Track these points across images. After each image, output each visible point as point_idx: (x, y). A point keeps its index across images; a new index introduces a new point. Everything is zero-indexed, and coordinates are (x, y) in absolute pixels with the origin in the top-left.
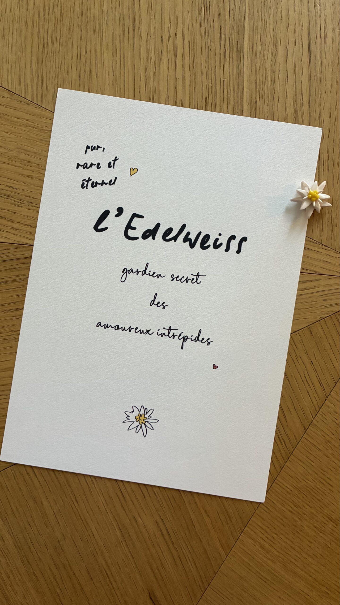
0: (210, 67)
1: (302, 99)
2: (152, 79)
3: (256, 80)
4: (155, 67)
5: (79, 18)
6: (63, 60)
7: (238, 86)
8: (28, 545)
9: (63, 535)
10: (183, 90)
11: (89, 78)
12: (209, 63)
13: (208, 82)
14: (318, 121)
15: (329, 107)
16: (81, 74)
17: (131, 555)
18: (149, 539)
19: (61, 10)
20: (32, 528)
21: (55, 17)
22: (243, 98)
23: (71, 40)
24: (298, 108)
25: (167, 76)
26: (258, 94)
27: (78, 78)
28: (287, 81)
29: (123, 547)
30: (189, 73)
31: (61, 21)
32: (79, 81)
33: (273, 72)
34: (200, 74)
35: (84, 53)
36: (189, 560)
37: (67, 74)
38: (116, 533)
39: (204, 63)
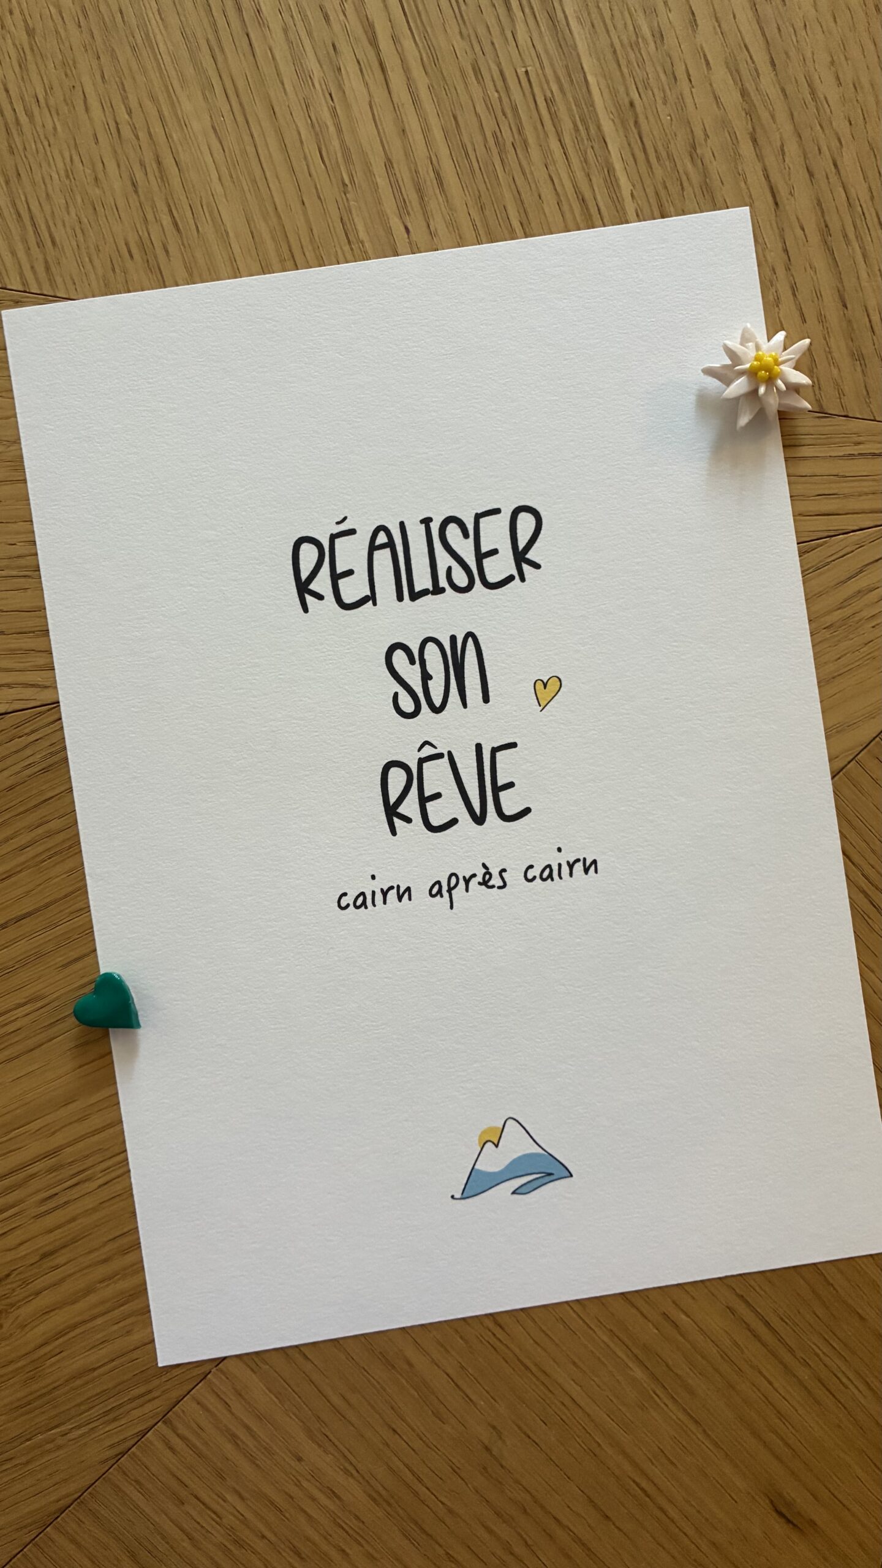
0: (477, 48)
1: (751, 58)
2: (332, 129)
3: (612, 45)
4: (330, 95)
5: (80, 27)
6: (74, 152)
7: (570, 77)
8: (407, 1485)
9: (494, 1428)
10: (426, 131)
11: (159, 180)
12: (473, 38)
13: (484, 89)
14: (813, 104)
15: (829, 59)
16: (137, 176)
17: (691, 1417)
18: (724, 1360)
19: (25, 21)
20: (405, 1438)
21: (14, 44)
22: (593, 105)
23: (79, 88)
24: (750, 87)
25: (371, 107)
26: (630, 81)
27: (130, 188)
28: (697, 25)
29: (663, 1405)
30: (427, 81)
31: (35, 48)
32: (135, 197)
33: (651, 12)
34: (458, 74)
35: (123, 116)
36: (848, 1378)
37: (98, 187)
38: (632, 1373)
39: (460, 45)
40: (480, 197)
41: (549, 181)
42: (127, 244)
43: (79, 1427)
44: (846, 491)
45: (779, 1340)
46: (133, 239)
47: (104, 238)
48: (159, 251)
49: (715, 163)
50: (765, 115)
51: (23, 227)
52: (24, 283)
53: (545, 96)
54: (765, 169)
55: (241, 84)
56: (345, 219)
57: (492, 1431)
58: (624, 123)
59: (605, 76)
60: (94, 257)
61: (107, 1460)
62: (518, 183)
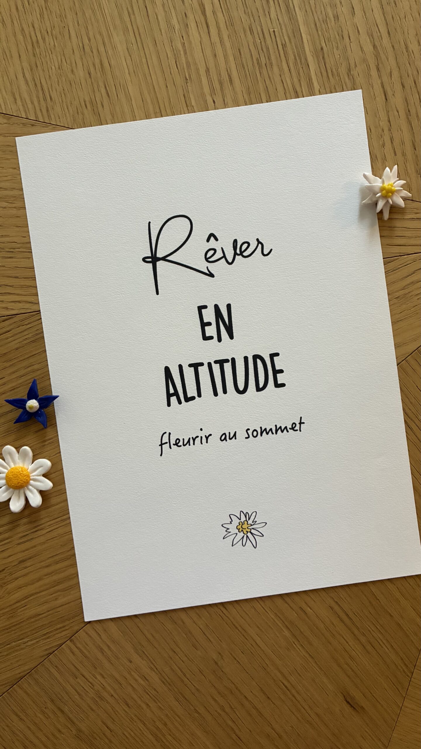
0: (252, 19)
1: (379, 31)
2: (182, 53)
3: (315, 21)
4: (183, 37)
6: (63, 58)
7: (294, 34)
8: (179, 677)
9: (220, 654)
10: (226, 56)
11: (101, 72)
12: (250, 13)
13: (254, 37)
14: (406, 54)
15: (415, 33)
16: (91, 69)
17: (310, 655)
18: (327, 630)
20: (179, 655)
21: (38, 6)
22: (304, 48)
23: (66, 27)
24: (377, 44)
25: (201, 44)
26: (322, 38)
27: (88, 75)
28: (354, 14)
29: (297, 649)
30: (228, 33)
31: (48, 8)
32: (90, 80)
33: (333, 6)
34: (242, 30)
35: (86, 41)
36: (383, 643)
37: (73, 73)
38: (284, 634)
39: (243, 16)
40: (249, 88)
41: (281, 83)
42: (85, 102)
43: (31, 640)
44: (410, 235)
45: (353, 623)
46: (87, 99)
47: (74, 98)
48: (99, 105)
49: (359, 79)
50: (383, 56)
51: (38, 91)
52: (36, 116)
53: (282, 42)
54: (382, 83)
55: (141, 30)
56: (186, 95)
57: (219, 655)
58: (318, 57)
59: (310, 36)
60: (70, 107)
61: (42, 657)
62: (267, 83)
